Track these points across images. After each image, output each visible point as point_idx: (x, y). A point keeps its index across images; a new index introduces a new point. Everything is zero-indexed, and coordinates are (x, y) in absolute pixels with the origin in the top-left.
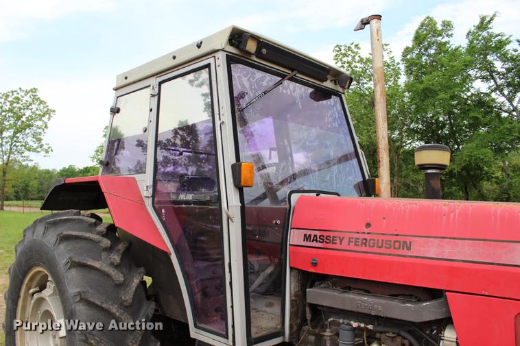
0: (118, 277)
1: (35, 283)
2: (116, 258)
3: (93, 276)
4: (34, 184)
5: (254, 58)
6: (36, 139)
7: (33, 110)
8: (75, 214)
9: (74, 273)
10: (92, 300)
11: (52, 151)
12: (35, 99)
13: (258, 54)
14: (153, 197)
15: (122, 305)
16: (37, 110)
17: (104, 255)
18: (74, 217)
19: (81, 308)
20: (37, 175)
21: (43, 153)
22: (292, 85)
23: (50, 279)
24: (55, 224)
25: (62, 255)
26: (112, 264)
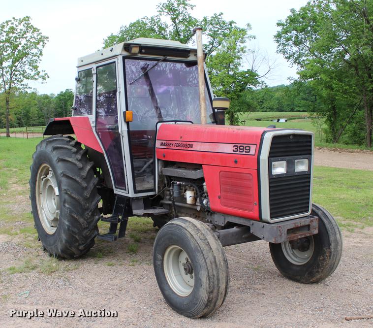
0: (80, 165)
1: (43, 173)
2: (79, 157)
3: (68, 165)
4: (34, 110)
5: (139, 55)
6: (32, 66)
7: (27, 39)
8: (60, 137)
9: (60, 164)
10: (68, 175)
11: (48, 77)
12: (29, 27)
13: (140, 52)
14: (96, 127)
15: (82, 177)
16: (31, 37)
17: (73, 155)
18: (60, 138)
19: (64, 180)
20: (36, 102)
21: (40, 80)
22: (164, 64)
23: (50, 169)
24: (51, 142)
25: (55, 156)
26: (77, 160)
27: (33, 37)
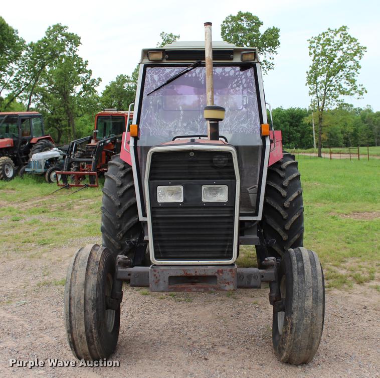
3: (110, 181)
5: (164, 61)
6: (350, 80)
10: (105, 192)
11: (366, 92)
12: (346, 37)
21: (357, 95)
26: (120, 177)
27: (349, 48)
